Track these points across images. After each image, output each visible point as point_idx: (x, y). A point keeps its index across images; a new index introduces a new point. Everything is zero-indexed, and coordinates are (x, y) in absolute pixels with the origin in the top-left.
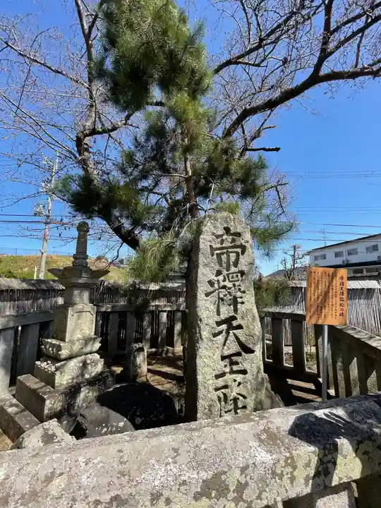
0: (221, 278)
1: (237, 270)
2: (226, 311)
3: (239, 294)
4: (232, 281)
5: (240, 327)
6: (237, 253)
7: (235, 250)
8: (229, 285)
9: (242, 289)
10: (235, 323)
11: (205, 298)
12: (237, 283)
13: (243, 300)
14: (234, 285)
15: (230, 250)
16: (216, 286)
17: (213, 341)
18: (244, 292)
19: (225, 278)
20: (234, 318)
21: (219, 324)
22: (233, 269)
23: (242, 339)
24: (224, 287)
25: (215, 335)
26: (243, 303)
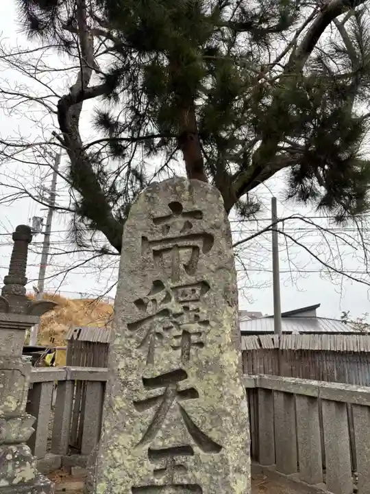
0: (160, 295)
1: (192, 279)
2: (166, 359)
3: (195, 327)
4: (181, 302)
5: (192, 393)
6: (195, 248)
7: (192, 243)
8: (175, 307)
9: (203, 317)
10: (183, 385)
11: (128, 333)
12: (192, 306)
13: (202, 339)
14: (186, 308)
15: (180, 243)
16: (150, 310)
17: (133, 417)
18: (206, 323)
19: (168, 294)
20: (180, 374)
21: (148, 383)
22: (186, 279)
23: (196, 418)
24: (165, 312)
25: (139, 404)
26: (201, 344)
